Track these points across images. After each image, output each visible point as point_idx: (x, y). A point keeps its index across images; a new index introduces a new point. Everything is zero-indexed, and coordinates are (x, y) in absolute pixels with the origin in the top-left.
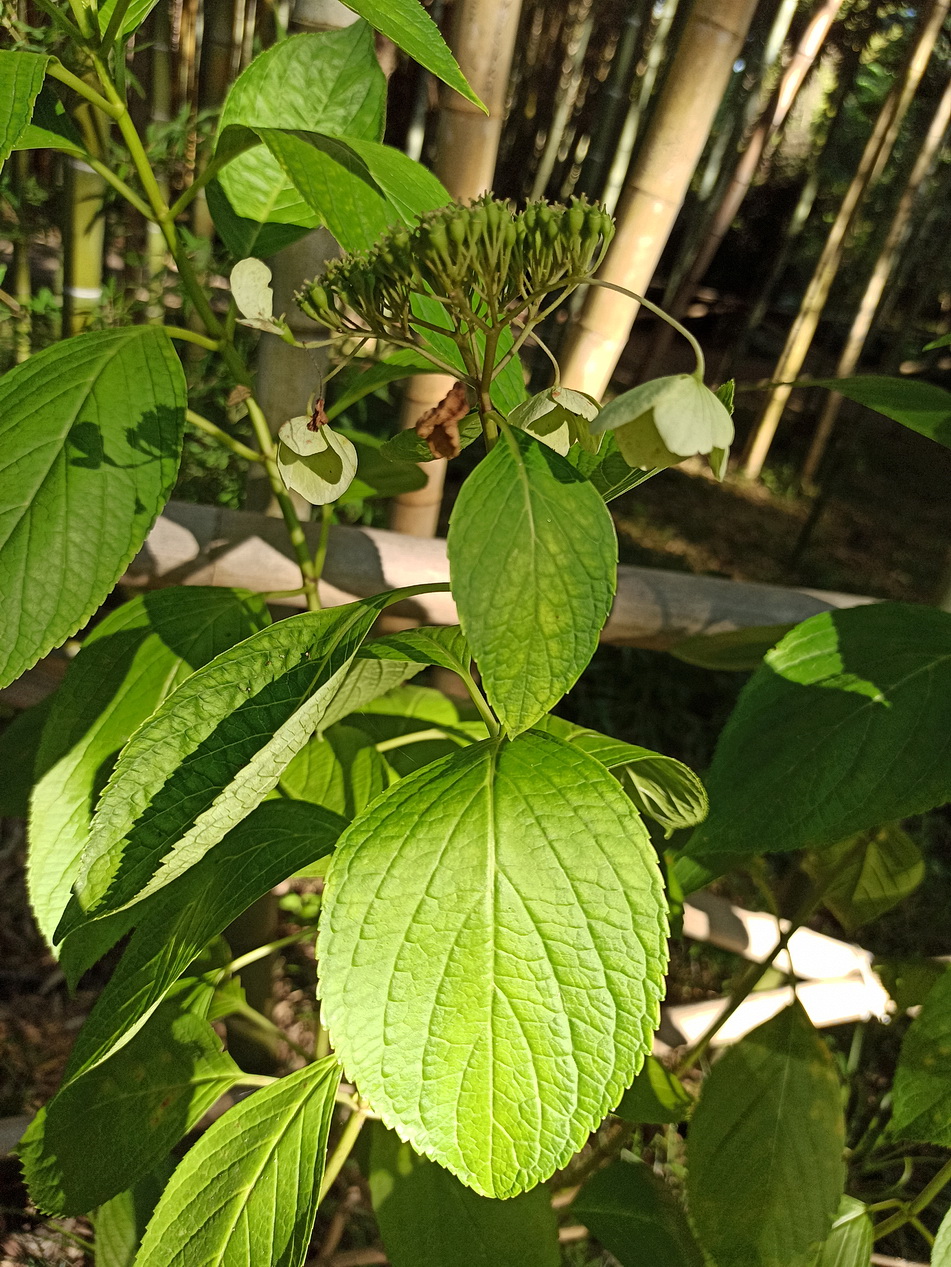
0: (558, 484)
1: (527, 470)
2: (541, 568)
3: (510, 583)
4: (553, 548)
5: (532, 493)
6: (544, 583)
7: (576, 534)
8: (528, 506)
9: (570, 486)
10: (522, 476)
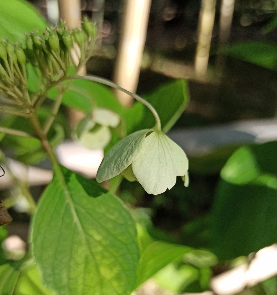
0: (92, 199)
1: (71, 195)
2: (93, 250)
3: (77, 264)
4: (98, 237)
5: (76, 210)
6: (98, 257)
7: (109, 226)
8: (76, 219)
9: (99, 198)
10: (68, 200)
